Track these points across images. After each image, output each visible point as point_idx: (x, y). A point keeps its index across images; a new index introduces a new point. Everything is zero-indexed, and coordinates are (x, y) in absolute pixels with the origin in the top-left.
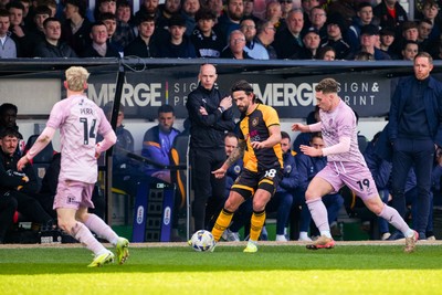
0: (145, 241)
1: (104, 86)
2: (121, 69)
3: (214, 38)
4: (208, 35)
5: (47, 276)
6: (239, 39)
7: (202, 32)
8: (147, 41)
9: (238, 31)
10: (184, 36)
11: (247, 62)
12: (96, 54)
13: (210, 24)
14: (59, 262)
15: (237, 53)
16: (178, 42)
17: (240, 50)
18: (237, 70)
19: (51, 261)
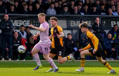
0: (90, 60)
1: (77, 22)
2: (81, 18)
3: (105, 10)
4: (103, 9)
5: (67, 68)
6: (111, 10)
7: (102, 9)
8: (86, 11)
9: (110, 9)
10: (96, 9)
11: (112, 16)
12: (75, 14)
13: (103, 7)
14: (69, 64)
15: (110, 14)
16: (95, 11)
17: (111, 13)
18: (110, 18)
19: (67, 64)
